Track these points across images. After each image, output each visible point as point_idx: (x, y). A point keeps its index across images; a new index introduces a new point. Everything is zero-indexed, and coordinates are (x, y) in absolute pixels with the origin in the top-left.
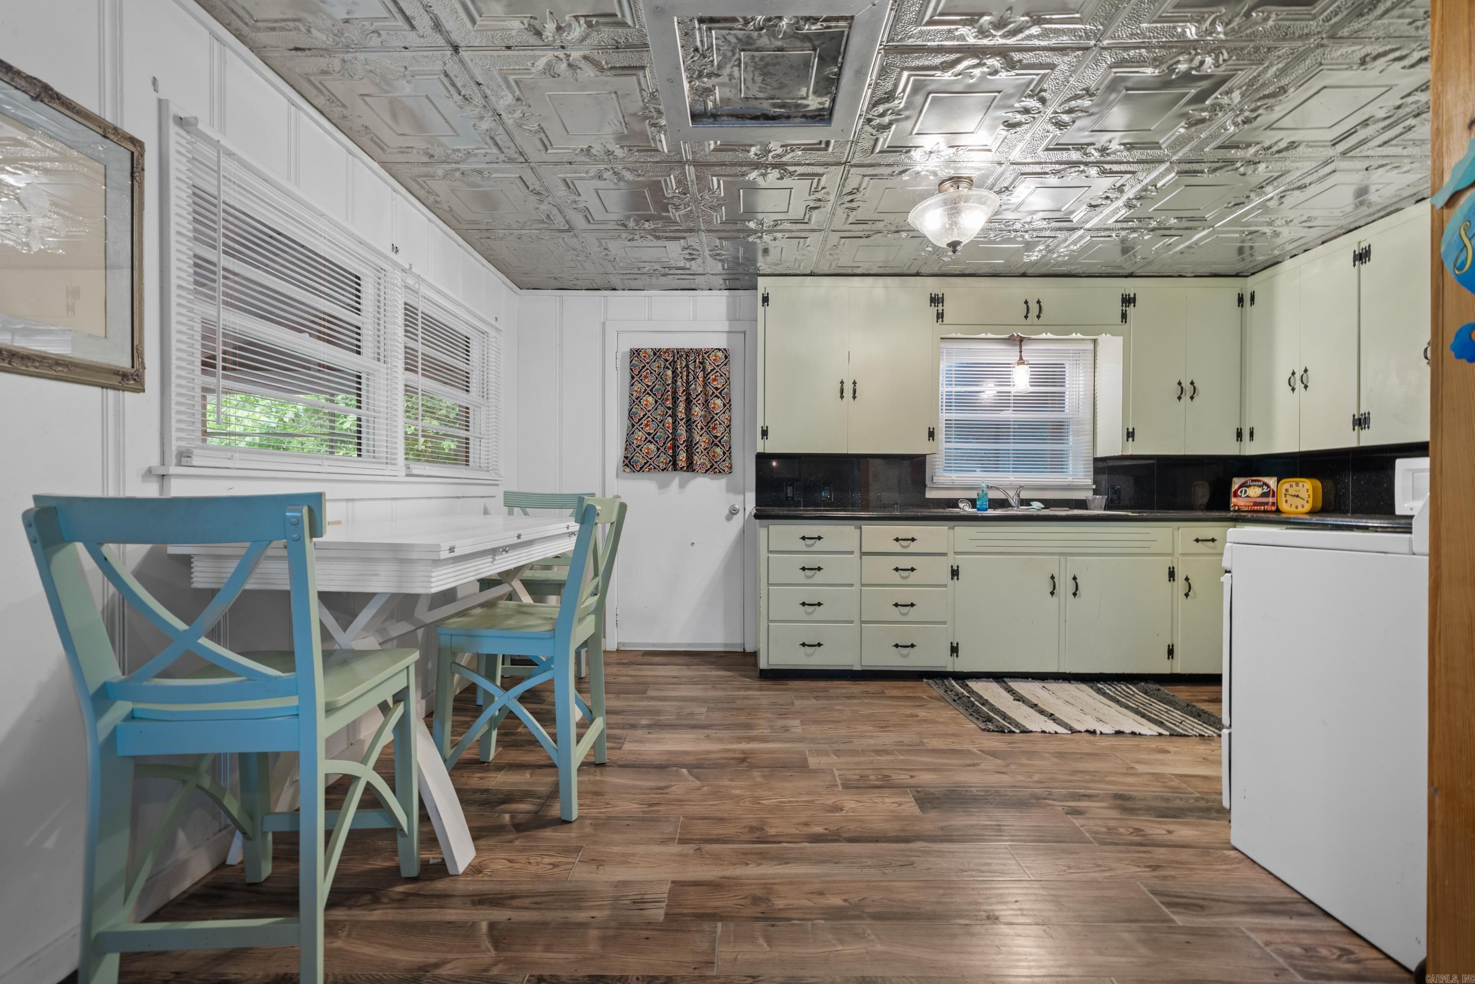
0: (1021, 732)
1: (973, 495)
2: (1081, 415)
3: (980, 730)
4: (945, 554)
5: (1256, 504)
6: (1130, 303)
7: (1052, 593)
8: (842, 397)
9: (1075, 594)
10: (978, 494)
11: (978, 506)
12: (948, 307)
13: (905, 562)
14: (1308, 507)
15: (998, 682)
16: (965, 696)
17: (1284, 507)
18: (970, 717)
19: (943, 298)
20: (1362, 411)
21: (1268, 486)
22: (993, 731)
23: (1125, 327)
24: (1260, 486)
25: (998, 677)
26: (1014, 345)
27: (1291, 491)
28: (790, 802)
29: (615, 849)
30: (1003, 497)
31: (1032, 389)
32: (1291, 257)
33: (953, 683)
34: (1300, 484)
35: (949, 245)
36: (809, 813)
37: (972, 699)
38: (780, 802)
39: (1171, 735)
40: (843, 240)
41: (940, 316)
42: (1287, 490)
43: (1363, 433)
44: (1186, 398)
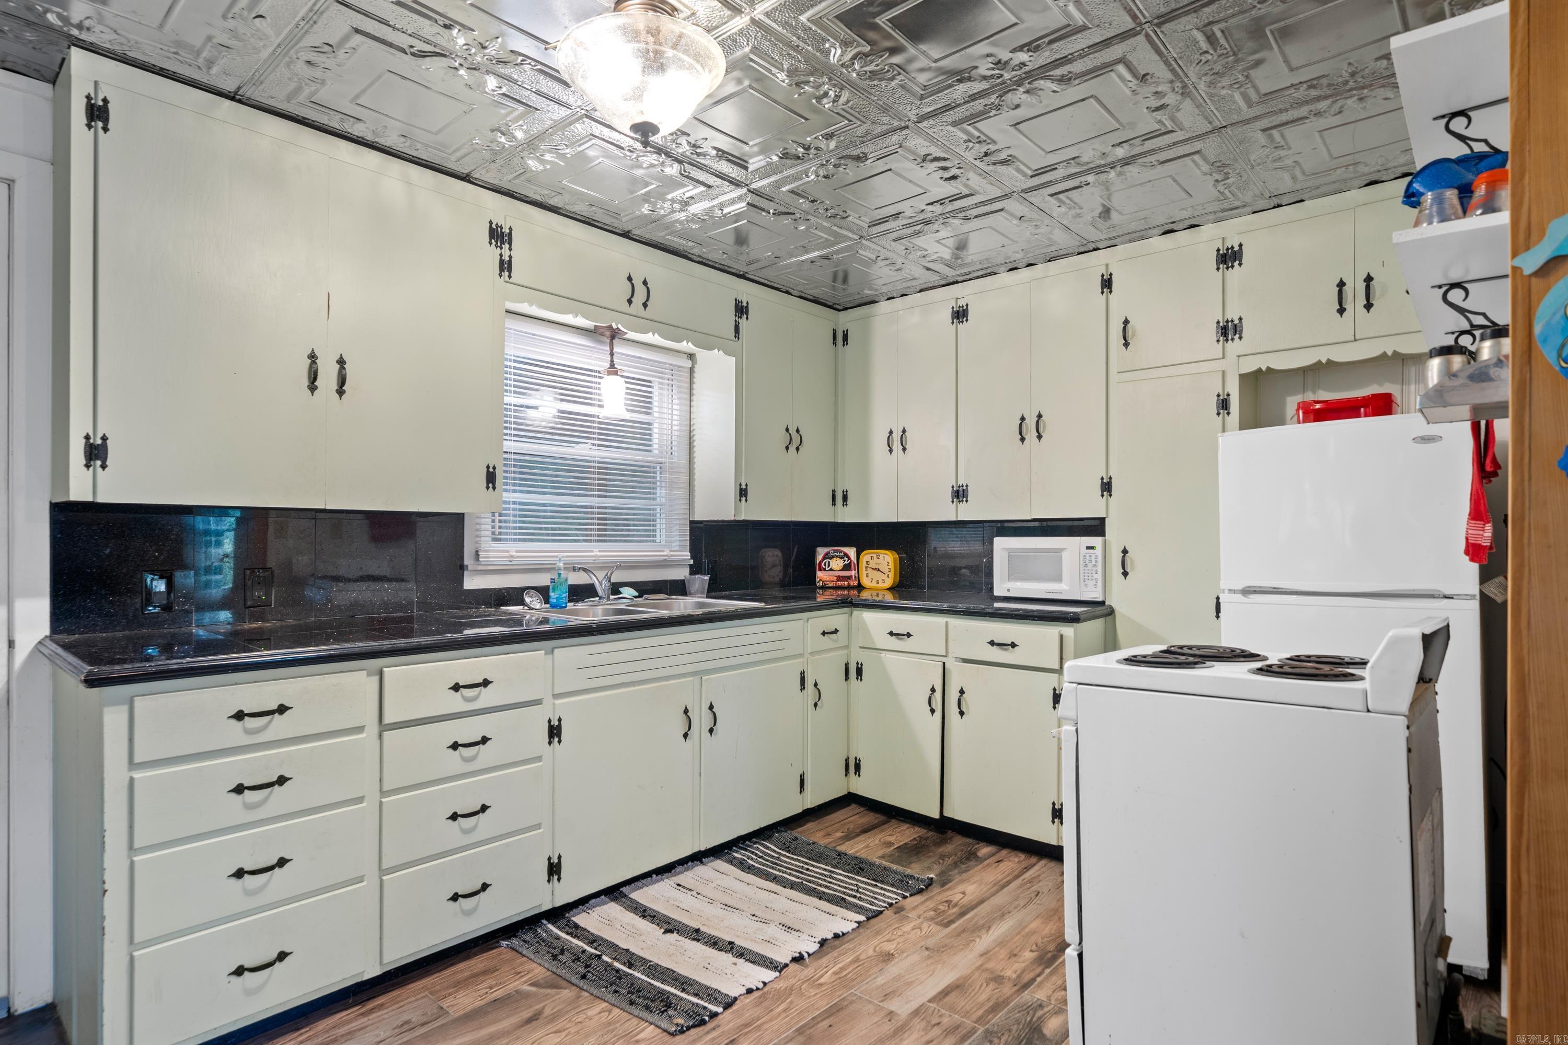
0: (725, 1008)
1: (543, 580)
2: (676, 460)
3: (667, 1037)
4: (538, 702)
5: (840, 578)
6: (742, 314)
7: (686, 736)
8: (312, 388)
9: (711, 731)
10: (553, 581)
11: (553, 601)
12: (519, 252)
13: (468, 730)
14: (889, 583)
15: (615, 899)
16: (591, 956)
17: (865, 582)
18: (633, 1009)
19: (510, 234)
20: (960, 483)
21: (849, 558)
22: (689, 1028)
23: (738, 344)
24: (841, 558)
25: (614, 892)
26: (601, 342)
27: (872, 565)
30: (589, 582)
31: (628, 416)
32: (888, 299)
33: (550, 926)
34: (881, 556)
35: (636, 128)
37: (605, 958)
39: (868, 919)
40: (358, 38)
41: (505, 266)
42: (868, 563)
43: (962, 506)
44: (792, 449)
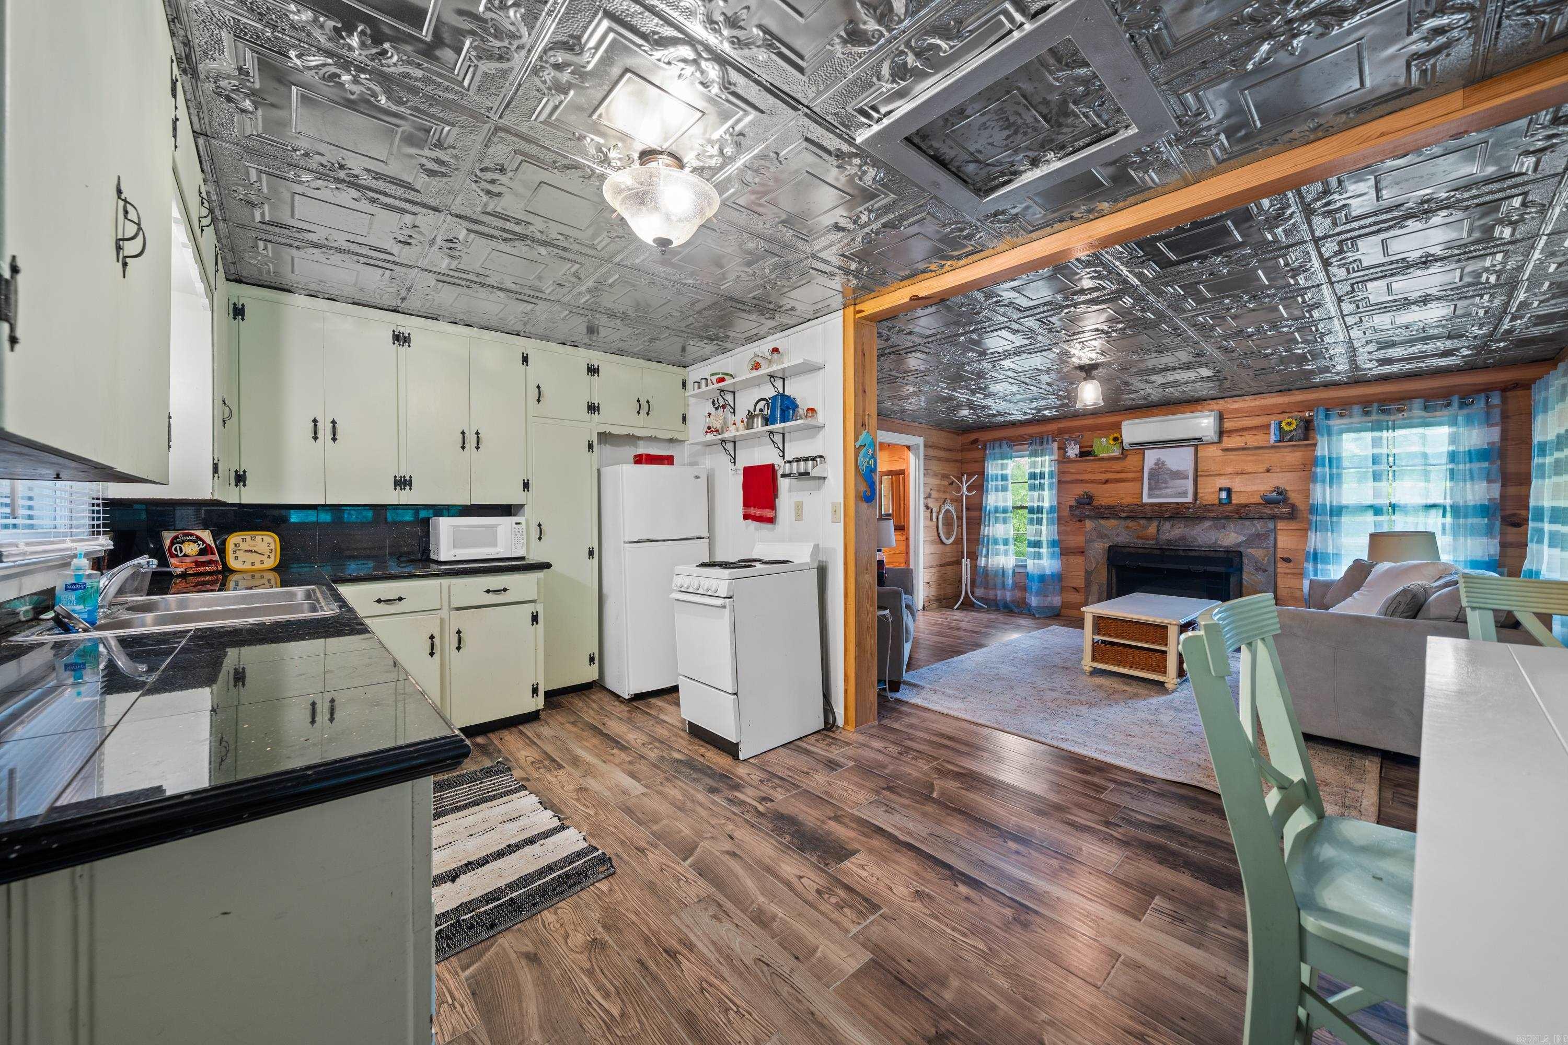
5: (198, 564)
14: (270, 563)
17: (234, 565)
20: (403, 474)
21: (206, 542)
24: (194, 541)
27: (244, 546)
28: (954, 929)
29: (1202, 989)
34: (257, 538)
36: (952, 907)
38: (965, 935)
42: (235, 545)
43: (401, 491)
